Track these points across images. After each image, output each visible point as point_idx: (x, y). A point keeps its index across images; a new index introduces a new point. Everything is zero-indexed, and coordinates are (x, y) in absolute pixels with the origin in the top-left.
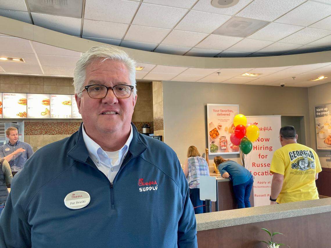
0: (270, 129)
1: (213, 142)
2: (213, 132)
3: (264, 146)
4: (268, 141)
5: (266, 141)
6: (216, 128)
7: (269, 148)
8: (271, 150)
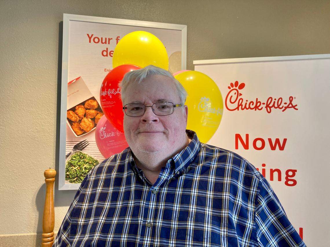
0: (291, 105)
1: (79, 147)
2: (81, 111)
3: (264, 165)
4: (282, 148)
5: (273, 148)
6: (93, 99)
7: (284, 176)
8: (290, 183)
